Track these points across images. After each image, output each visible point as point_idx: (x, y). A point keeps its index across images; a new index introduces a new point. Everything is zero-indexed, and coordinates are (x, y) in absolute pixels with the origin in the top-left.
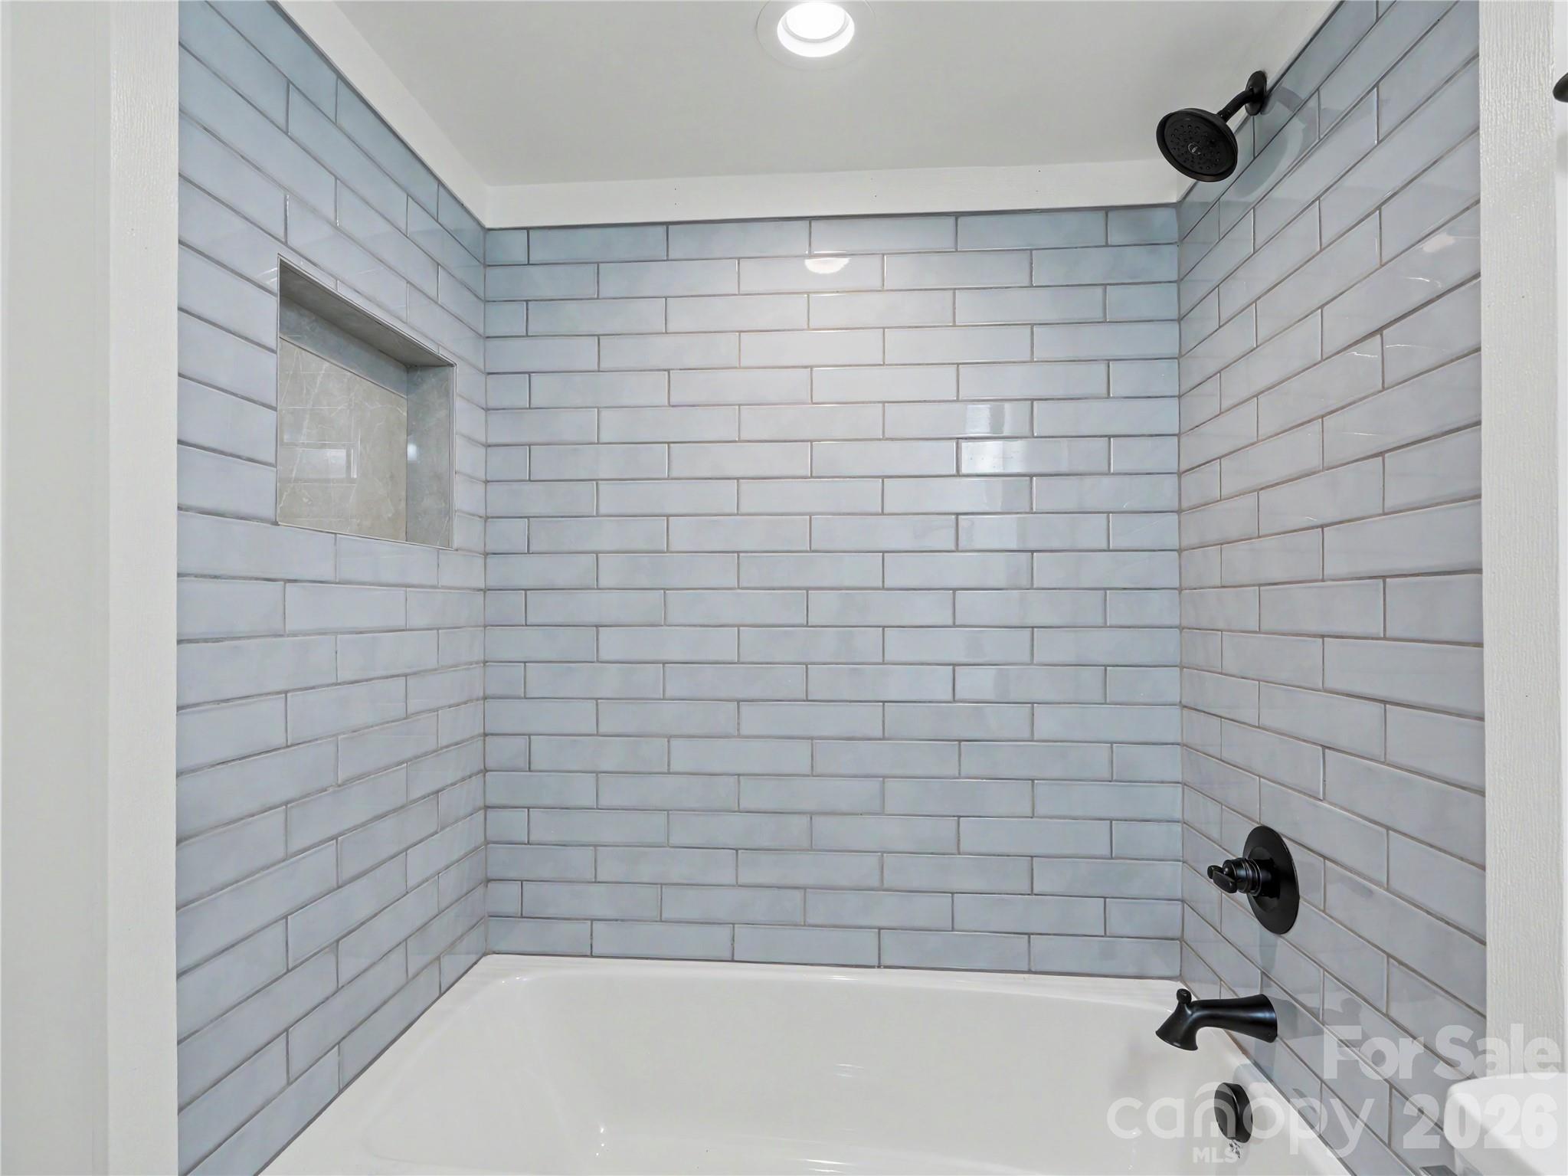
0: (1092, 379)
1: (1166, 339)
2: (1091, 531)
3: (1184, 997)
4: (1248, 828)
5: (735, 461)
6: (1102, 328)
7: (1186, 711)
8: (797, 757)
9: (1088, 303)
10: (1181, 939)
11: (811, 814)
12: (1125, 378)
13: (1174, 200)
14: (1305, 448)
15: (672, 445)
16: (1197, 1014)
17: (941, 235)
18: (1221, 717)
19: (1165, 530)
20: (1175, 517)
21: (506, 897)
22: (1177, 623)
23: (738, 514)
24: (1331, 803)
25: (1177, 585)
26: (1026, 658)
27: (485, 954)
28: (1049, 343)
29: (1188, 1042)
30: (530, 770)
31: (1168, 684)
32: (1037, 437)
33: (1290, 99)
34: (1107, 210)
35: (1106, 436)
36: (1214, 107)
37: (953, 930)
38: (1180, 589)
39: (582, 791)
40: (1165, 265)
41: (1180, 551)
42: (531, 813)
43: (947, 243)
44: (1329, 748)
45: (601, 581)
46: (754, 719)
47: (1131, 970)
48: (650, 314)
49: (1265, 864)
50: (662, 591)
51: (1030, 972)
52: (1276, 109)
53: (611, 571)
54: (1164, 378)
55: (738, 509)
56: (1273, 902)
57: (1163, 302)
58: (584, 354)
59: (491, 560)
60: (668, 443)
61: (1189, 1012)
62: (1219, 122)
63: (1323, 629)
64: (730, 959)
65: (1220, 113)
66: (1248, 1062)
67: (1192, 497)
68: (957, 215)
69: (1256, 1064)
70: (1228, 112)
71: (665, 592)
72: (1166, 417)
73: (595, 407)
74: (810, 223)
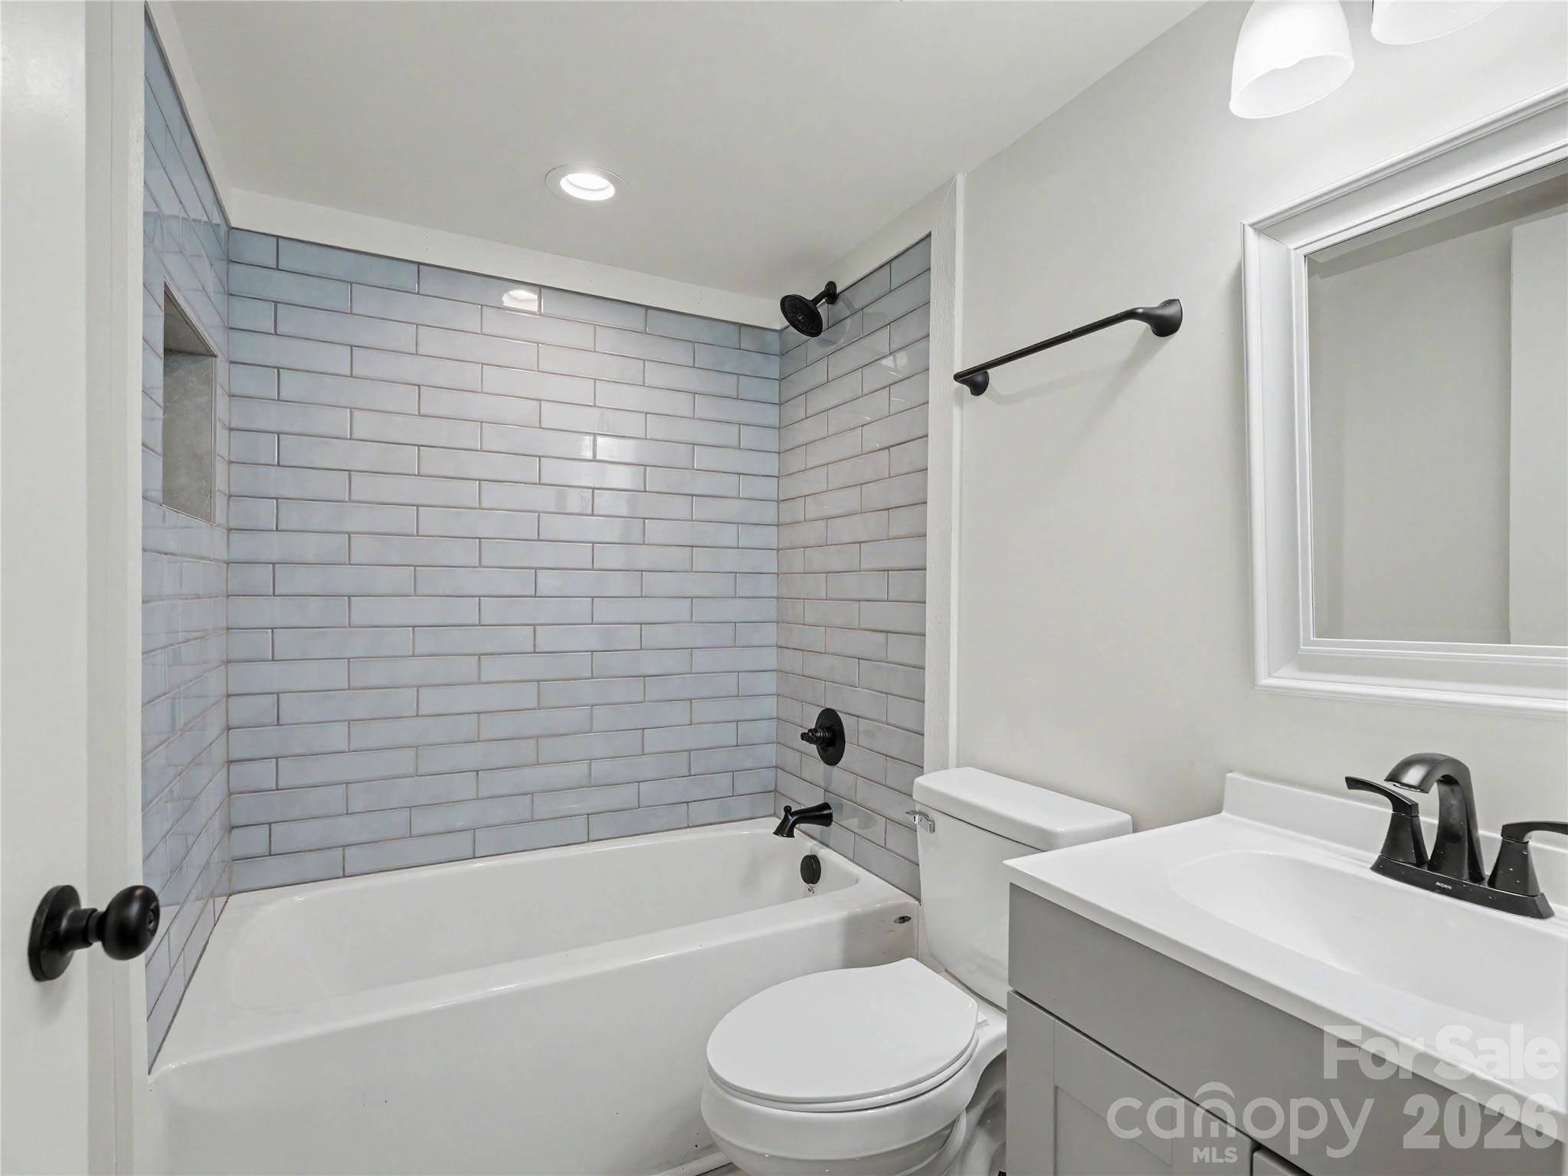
0: (730, 434)
1: (771, 416)
2: (727, 536)
3: (787, 809)
4: (818, 711)
5: (476, 466)
6: (736, 402)
7: (780, 649)
8: (527, 696)
9: (728, 385)
10: (775, 791)
11: (537, 738)
12: (749, 437)
13: (779, 328)
14: (851, 499)
15: (421, 448)
16: (795, 818)
17: (635, 320)
18: (803, 650)
19: (769, 536)
20: (775, 528)
21: (254, 840)
22: (776, 595)
23: (479, 509)
24: (862, 688)
25: (776, 571)
26: (689, 619)
27: (230, 895)
28: (704, 407)
29: (790, 835)
30: (278, 724)
31: (770, 633)
32: (696, 470)
33: (849, 305)
34: (741, 325)
35: (737, 474)
36: (810, 296)
37: (639, 807)
38: (778, 574)
39: (336, 738)
40: (773, 368)
41: (778, 550)
42: (280, 763)
43: (640, 326)
44: (861, 659)
45: (353, 558)
46: (492, 670)
47: (748, 815)
48: (403, 336)
49: (828, 729)
50: (413, 568)
51: (689, 827)
52: (840, 304)
53: (363, 549)
54: (770, 440)
55: (480, 503)
56: (831, 749)
57: (771, 392)
58: (337, 360)
59: (234, 536)
60: (419, 446)
61: (790, 818)
62: (811, 305)
63: (859, 597)
64: (471, 857)
65: (813, 300)
66: (816, 842)
67: (785, 518)
68: (648, 308)
69: (821, 842)
70: (817, 300)
71: (415, 569)
72: (771, 464)
73: (348, 408)
74: (540, 290)
